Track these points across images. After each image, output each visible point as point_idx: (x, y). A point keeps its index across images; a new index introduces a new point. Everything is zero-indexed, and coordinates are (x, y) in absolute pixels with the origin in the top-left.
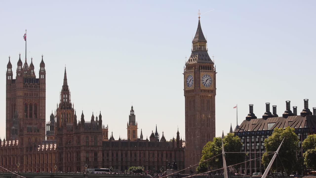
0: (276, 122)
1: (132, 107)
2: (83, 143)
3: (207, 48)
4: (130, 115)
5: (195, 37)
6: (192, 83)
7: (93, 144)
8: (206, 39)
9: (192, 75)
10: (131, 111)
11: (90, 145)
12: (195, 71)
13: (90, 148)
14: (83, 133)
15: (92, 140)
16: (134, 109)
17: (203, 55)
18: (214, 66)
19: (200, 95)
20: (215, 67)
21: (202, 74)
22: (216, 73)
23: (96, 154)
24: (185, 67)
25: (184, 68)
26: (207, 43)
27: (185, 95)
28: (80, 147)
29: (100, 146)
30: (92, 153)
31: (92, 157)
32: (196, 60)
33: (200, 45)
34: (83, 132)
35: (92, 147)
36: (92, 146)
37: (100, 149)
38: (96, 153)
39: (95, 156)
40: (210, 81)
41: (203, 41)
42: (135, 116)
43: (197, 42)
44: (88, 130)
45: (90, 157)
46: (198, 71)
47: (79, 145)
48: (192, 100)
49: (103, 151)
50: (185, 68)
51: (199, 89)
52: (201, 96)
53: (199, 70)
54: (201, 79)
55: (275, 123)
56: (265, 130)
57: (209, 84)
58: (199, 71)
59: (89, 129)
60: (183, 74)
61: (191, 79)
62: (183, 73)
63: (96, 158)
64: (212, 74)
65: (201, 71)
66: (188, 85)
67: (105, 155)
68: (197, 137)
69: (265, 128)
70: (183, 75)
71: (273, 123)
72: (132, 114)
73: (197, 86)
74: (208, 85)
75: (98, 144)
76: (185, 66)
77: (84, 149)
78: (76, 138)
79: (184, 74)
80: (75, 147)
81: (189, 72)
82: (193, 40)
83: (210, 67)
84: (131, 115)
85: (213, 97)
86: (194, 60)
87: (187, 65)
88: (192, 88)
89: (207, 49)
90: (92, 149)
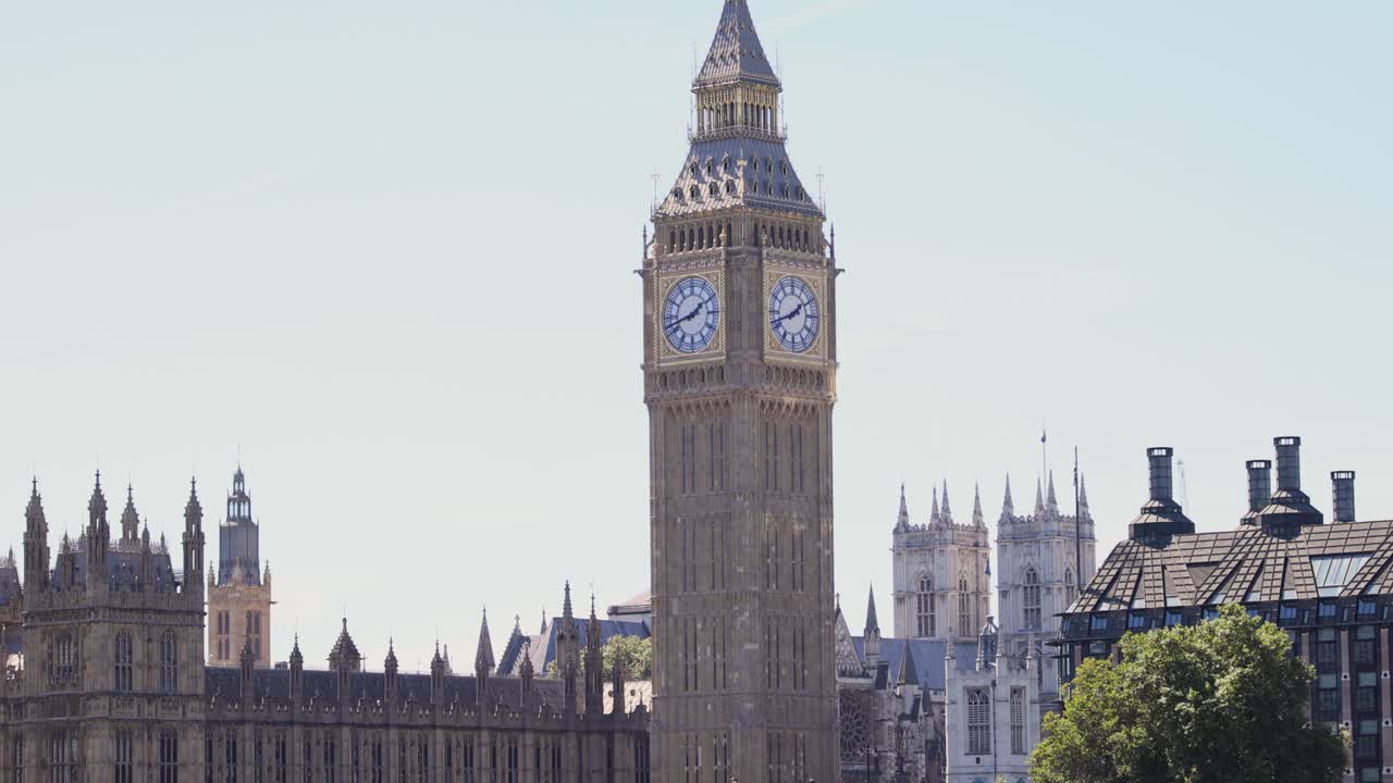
0: (1374, 548)
1: (239, 478)
2: (98, 677)
3: (780, 125)
4: (224, 522)
5: (711, 59)
6: (706, 324)
7: (155, 686)
8: (774, 72)
9: (707, 276)
10: (229, 500)
11: (137, 687)
12: (729, 254)
13: (135, 710)
14: (101, 612)
15: (149, 655)
16: (249, 487)
17: (766, 161)
18: (826, 230)
19: (761, 396)
20: (832, 235)
21: (775, 271)
22: (837, 272)
23: (169, 748)
24: (651, 230)
25: (645, 236)
26: (780, 95)
27: (652, 400)
28: (74, 702)
29: (195, 696)
30: (150, 737)
31: (150, 765)
32: (734, 189)
33: (749, 103)
34: (105, 608)
35: (149, 702)
36: (150, 698)
37: (190, 716)
38: (169, 740)
39: (163, 760)
40: (809, 320)
41: (762, 83)
42: (257, 527)
43: (735, 86)
44: (129, 590)
45: (140, 764)
46: (749, 252)
47: (69, 690)
48: (701, 428)
49: (209, 725)
50: (649, 240)
51: (756, 361)
52: (763, 404)
53: (755, 249)
54: (767, 300)
55: (1364, 560)
56: (1265, 599)
57: (805, 333)
58: (755, 254)
59: (133, 590)
60: (639, 272)
61: (700, 306)
62: (641, 267)
63: (169, 767)
64: (817, 277)
65: (768, 254)
66: (677, 343)
67: (220, 753)
68: (748, 646)
69: (1267, 591)
70: (639, 280)
71: (1352, 555)
72: (234, 519)
73: (745, 344)
74: (798, 339)
75: (184, 685)
76: (653, 225)
77: (107, 714)
78: (45, 646)
79: (643, 274)
80: (37, 700)
81: (691, 259)
82: (699, 71)
83: (806, 233)
84: (233, 524)
85: (820, 411)
86: (714, 190)
87: (660, 219)
88: (709, 356)
89: (780, 131)
90: (149, 711)
